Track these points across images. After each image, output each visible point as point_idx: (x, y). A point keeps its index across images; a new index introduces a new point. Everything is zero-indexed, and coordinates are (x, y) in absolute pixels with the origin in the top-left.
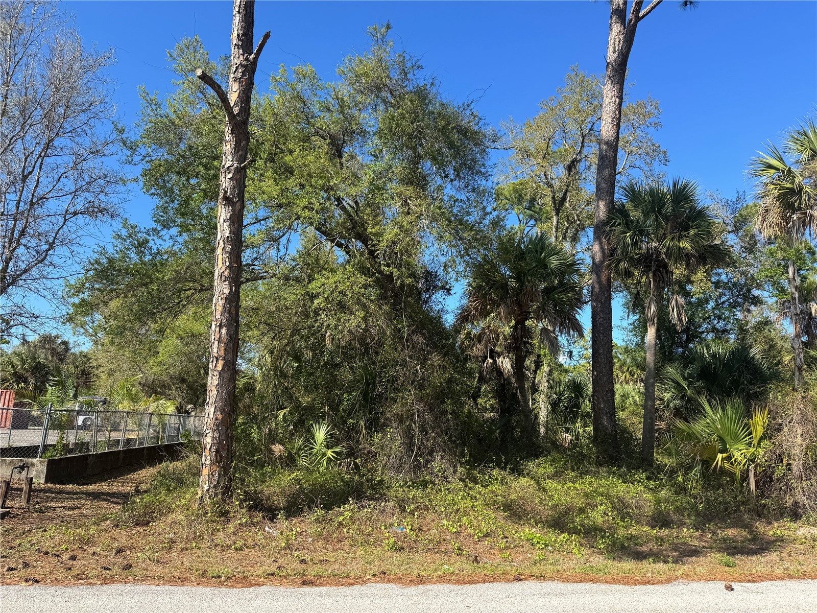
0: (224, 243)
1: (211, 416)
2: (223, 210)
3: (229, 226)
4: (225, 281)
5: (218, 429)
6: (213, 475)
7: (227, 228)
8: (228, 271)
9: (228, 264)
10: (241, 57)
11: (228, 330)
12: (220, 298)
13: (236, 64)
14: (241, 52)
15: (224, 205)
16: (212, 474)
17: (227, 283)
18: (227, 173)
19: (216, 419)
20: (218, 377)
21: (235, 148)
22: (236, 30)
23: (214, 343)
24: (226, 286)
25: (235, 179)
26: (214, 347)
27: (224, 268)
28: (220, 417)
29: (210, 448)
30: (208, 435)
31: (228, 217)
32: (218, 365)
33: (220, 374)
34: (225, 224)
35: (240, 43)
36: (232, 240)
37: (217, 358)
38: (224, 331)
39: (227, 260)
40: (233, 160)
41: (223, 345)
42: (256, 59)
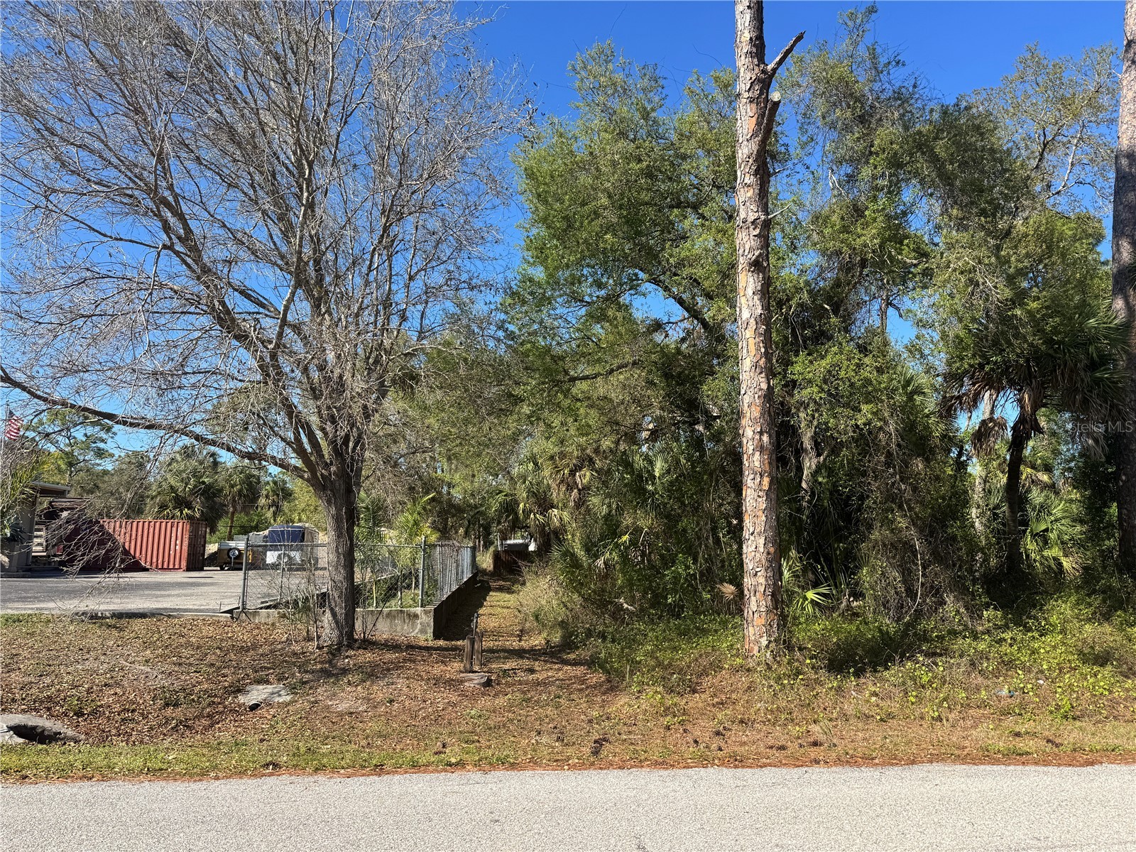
0: (757, 323)
1: (762, 550)
2: (751, 280)
3: (760, 299)
4: (761, 373)
5: (771, 566)
6: (771, 626)
7: (758, 302)
8: (763, 359)
9: (763, 350)
10: (756, 68)
11: (770, 436)
12: (756, 396)
13: (751, 78)
14: (756, 61)
15: (752, 272)
16: (770, 624)
17: (763, 375)
18: (751, 229)
19: (768, 553)
20: (764, 499)
21: (759, 194)
22: (746, 32)
23: (753, 454)
24: (763, 380)
25: (763, 236)
26: (755, 459)
27: (759, 356)
28: (772, 550)
29: (765, 591)
30: (759, 574)
31: (759, 288)
32: (764, 483)
33: (767, 494)
34: (756, 297)
35: (754, 50)
36: (765, 319)
37: (760, 474)
38: (765, 438)
39: (761, 345)
40: (757, 211)
41: (766, 457)
42: (774, 70)
